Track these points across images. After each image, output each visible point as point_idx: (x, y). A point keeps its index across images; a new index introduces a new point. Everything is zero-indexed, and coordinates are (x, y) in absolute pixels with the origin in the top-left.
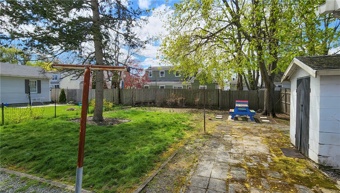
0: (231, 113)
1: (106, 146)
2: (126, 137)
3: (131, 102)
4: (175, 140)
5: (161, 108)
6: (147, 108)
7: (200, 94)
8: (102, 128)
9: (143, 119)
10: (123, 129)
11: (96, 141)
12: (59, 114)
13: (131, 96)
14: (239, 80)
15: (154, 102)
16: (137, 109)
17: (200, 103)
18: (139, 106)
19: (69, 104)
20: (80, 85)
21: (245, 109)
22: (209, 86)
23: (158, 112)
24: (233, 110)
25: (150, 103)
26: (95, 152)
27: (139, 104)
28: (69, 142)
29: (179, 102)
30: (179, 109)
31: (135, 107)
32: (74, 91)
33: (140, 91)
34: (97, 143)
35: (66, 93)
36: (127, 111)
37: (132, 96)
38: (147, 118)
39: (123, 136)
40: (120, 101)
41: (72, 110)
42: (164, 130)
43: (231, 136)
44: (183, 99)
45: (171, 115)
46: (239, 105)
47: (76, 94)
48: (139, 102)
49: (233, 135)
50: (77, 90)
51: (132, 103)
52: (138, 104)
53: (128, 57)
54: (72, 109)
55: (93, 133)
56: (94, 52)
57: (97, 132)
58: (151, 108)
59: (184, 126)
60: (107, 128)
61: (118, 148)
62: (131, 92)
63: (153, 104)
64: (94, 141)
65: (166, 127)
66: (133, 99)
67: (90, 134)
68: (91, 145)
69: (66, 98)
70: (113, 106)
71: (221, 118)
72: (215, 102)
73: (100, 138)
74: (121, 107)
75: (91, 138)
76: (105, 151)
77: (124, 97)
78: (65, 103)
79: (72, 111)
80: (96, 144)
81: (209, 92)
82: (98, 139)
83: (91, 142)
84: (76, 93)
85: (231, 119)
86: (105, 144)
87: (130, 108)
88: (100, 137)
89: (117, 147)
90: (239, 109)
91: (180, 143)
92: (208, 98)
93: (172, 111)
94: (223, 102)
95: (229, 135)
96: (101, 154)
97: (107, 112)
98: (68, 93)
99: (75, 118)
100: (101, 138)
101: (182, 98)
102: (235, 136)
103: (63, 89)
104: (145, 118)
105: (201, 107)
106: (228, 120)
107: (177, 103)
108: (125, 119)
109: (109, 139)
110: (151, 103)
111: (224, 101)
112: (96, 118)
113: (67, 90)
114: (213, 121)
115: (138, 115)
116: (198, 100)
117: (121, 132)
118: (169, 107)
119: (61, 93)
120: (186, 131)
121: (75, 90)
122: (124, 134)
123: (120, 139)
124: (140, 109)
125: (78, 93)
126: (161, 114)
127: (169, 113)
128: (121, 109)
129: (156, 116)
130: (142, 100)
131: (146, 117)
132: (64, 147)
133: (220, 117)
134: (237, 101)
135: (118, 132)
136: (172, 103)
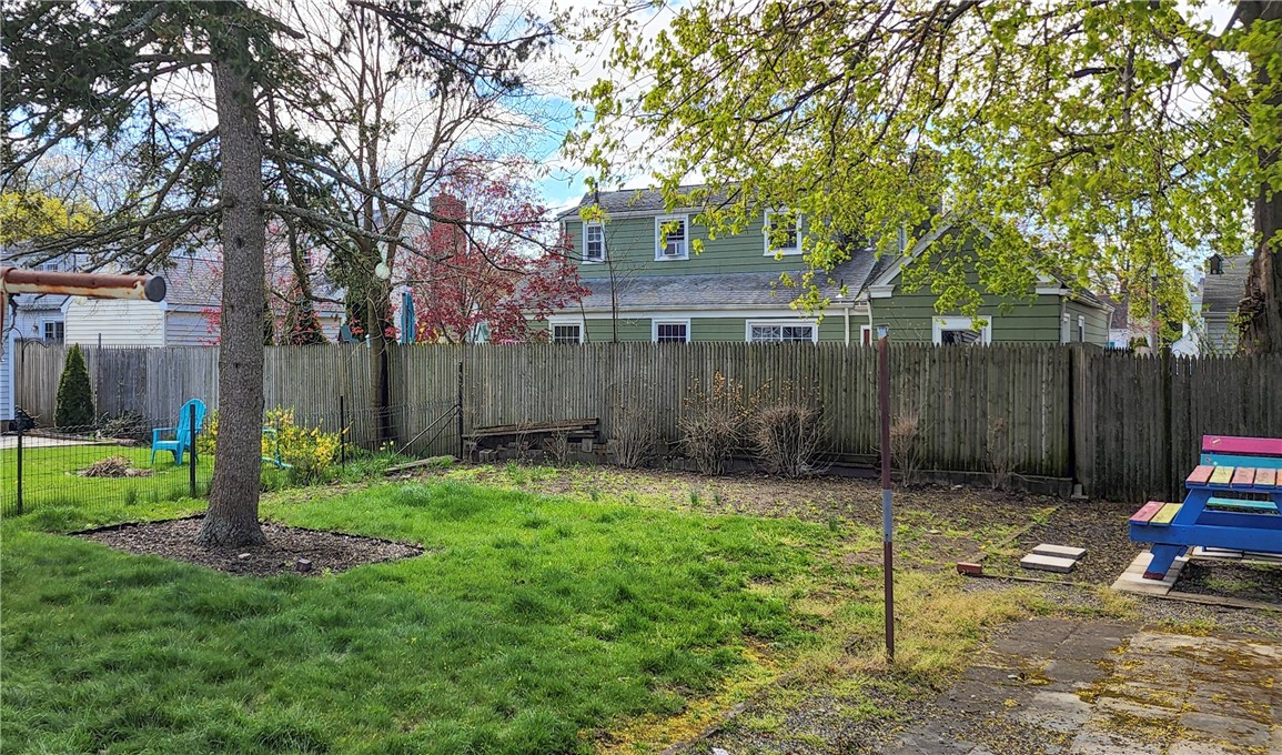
0: (1151, 534)
1: (235, 694)
2: (359, 649)
3: (455, 430)
4: (657, 693)
5: (643, 480)
6: (549, 474)
7: (923, 380)
8: (242, 587)
9: (498, 547)
10: (351, 604)
11: (185, 663)
12: (42, 495)
13: (450, 389)
14: (1255, 274)
15: (596, 431)
16: (480, 477)
17: (921, 450)
18: (498, 460)
19: (106, 434)
20: (167, 324)
21: (1272, 505)
22: (1010, 323)
23: (611, 502)
24: (1166, 513)
25: (574, 439)
26: (165, 722)
27: (500, 447)
28: (48, 658)
29: (764, 438)
30: (765, 489)
31: (476, 461)
32: (133, 360)
33: (507, 356)
34: (188, 672)
35: (92, 372)
36: (414, 486)
37: (456, 394)
38: (528, 536)
39: (341, 644)
40: (385, 421)
41: (116, 475)
42: (606, 627)
43: (1085, 706)
44: (793, 419)
45: (696, 525)
46: (1222, 475)
47: (144, 378)
48: (500, 431)
49: (1106, 700)
50: (148, 355)
51: (456, 439)
52: (496, 446)
53: (438, 140)
54: (112, 465)
55: (186, 617)
56: (215, 133)
57: (206, 611)
58: (575, 473)
59: (753, 610)
60: (264, 592)
61: (295, 710)
62: (456, 363)
63: (587, 444)
64: (172, 662)
65: (626, 604)
66: (466, 409)
67: (164, 618)
68: (156, 681)
69: (94, 400)
70: (343, 458)
71: (1067, 563)
72: (1045, 442)
73: (216, 647)
74: (392, 463)
75: (165, 643)
76: (213, 725)
77: (413, 398)
78: (87, 429)
79: (109, 482)
80: (185, 677)
81: (992, 371)
82: (198, 655)
83: (158, 667)
84: (145, 370)
85: (1147, 575)
86: (226, 686)
87: (445, 468)
88: (216, 641)
89: (288, 705)
90: (1212, 501)
91: (682, 721)
92: (984, 414)
93: (707, 497)
94: (1112, 445)
95: (1075, 698)
96: (192, 735)
97: (300, 493)
98: (105, 370)
99: (113, 523)
100: (220, 649)
101: (786, 409)
102: (1122, 706)
103: (77, 345)
104: (509, 539)
105: (932, 476)
106: (1116, 586)
107: (753, 445)
108: (389, 543)
109: (260, 654)
110: (578, 439)
111: (1119, 439)
112: (222, 528)
113: (101, 352)
114: (991, 582)
115: (477, 516)
116: (905, 424)
117: (338, 621)
118: (696, 472)
119: (67, 369)
120: (758, 644)
121: (140, 354)
122: (346, 632)
123: (324, 662)
124: (500, 480)
125: (154, 370)
126: (623, 516)
127: (682, 512)
128: (389, 474)
129: (587, 525)
130: (522, 417)
131: (523, 533)
132: (18, 680)
133: (1060, 555)
134: (1215, 442)
135: (321, 617)
136: (719, 441)
